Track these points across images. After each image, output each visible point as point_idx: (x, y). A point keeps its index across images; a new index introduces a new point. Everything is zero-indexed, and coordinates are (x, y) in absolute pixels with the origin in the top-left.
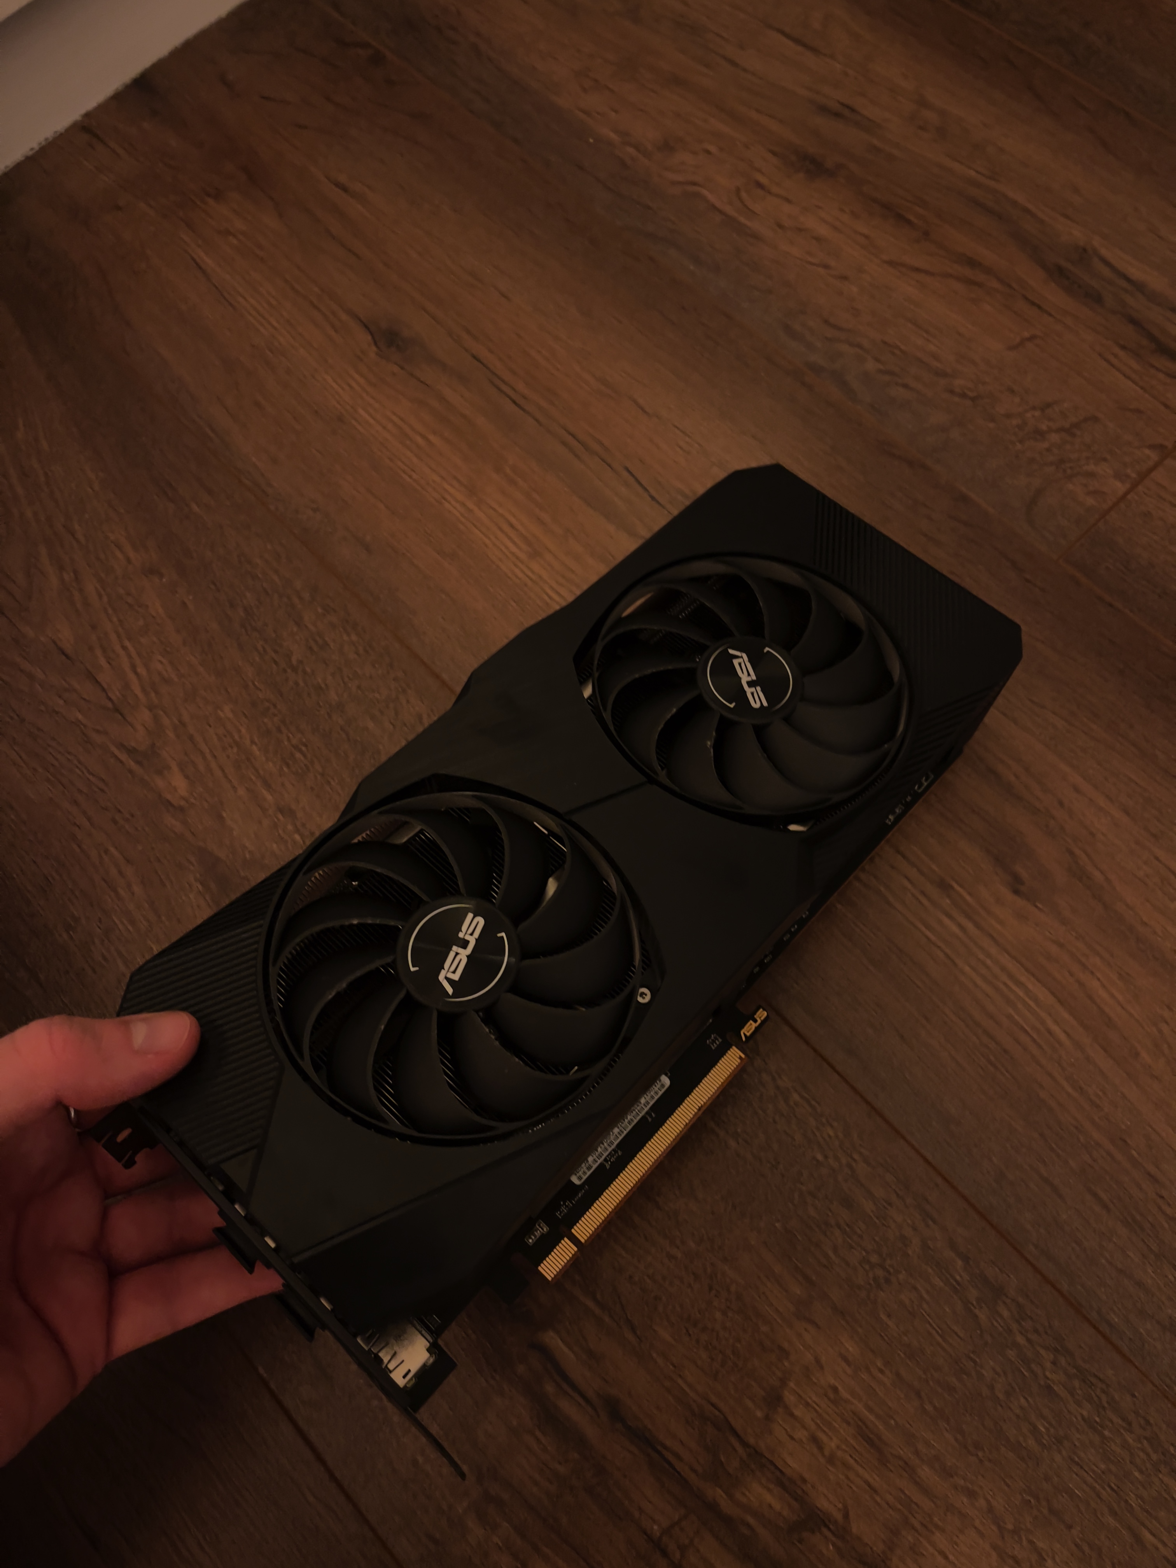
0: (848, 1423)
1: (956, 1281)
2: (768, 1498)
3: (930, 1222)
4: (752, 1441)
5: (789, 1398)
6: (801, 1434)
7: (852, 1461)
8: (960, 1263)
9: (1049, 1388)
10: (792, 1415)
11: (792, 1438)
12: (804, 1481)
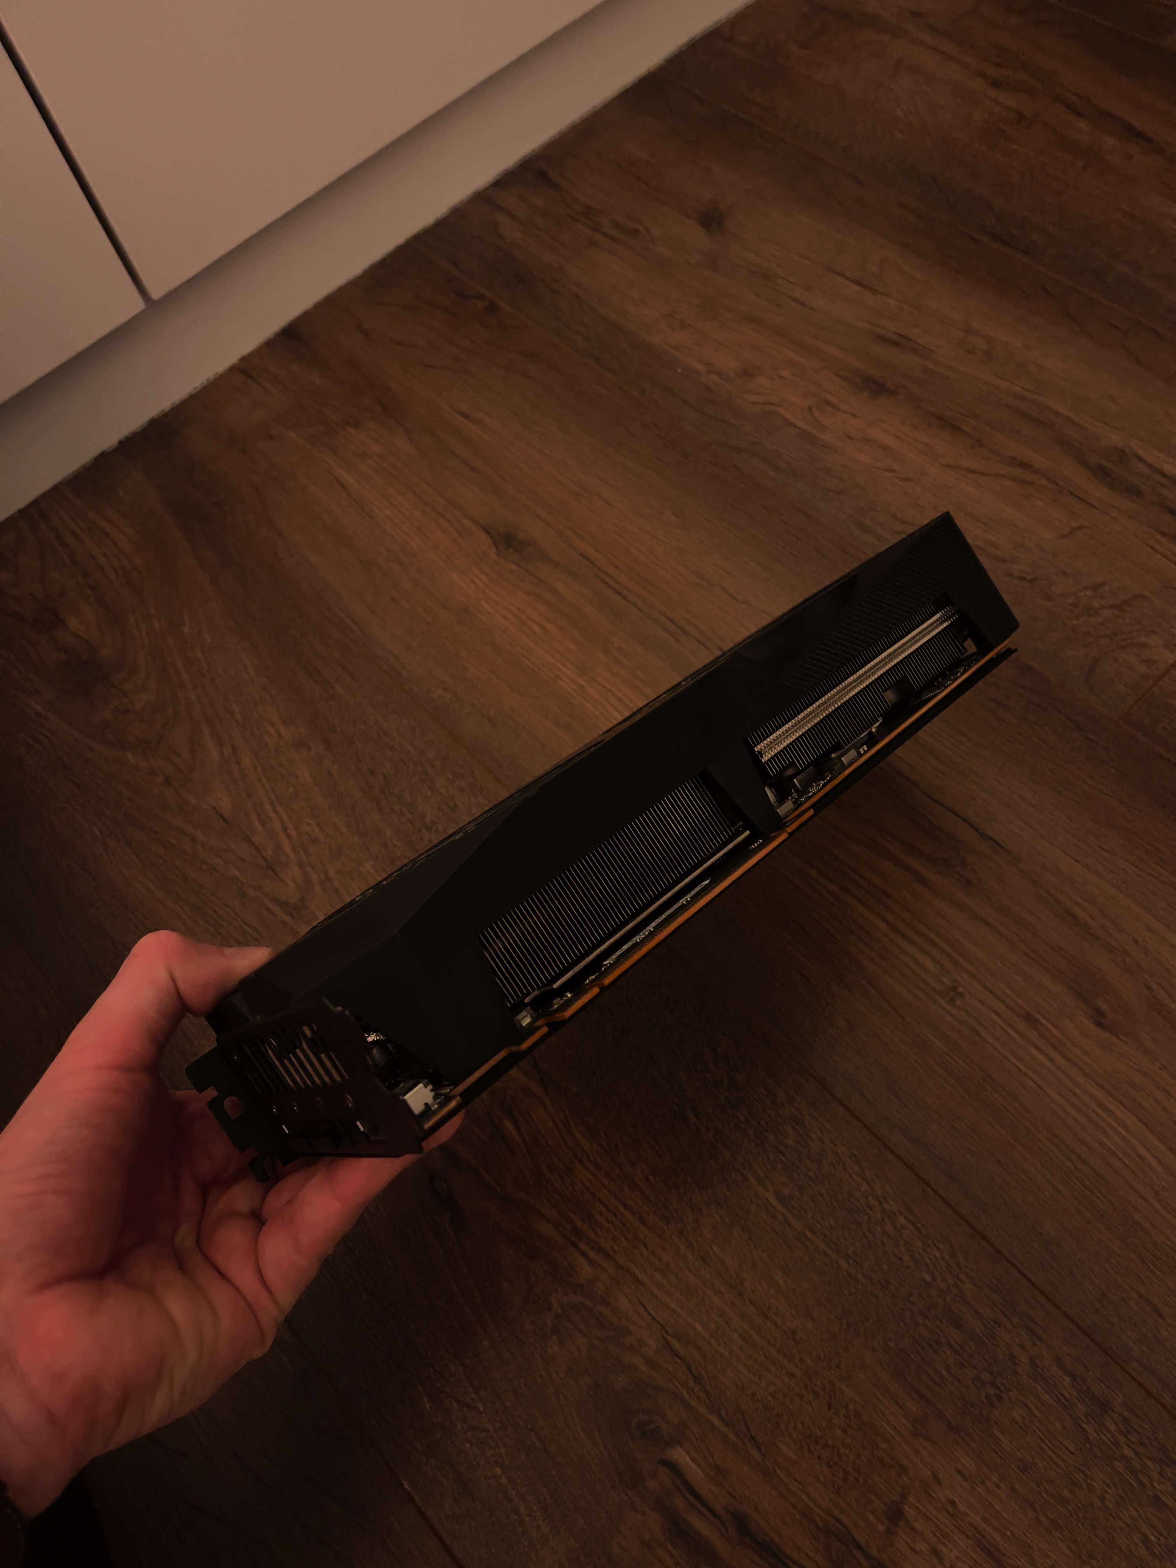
0: (967, 1537)
3: (1037, 1342)
4: (875, 1553)
5: (909, 1512)
6: (921, 1546)
8: (1067, 1379)
9: (1157, 1499)
10: (913, 1529)
11: (914, 1550)
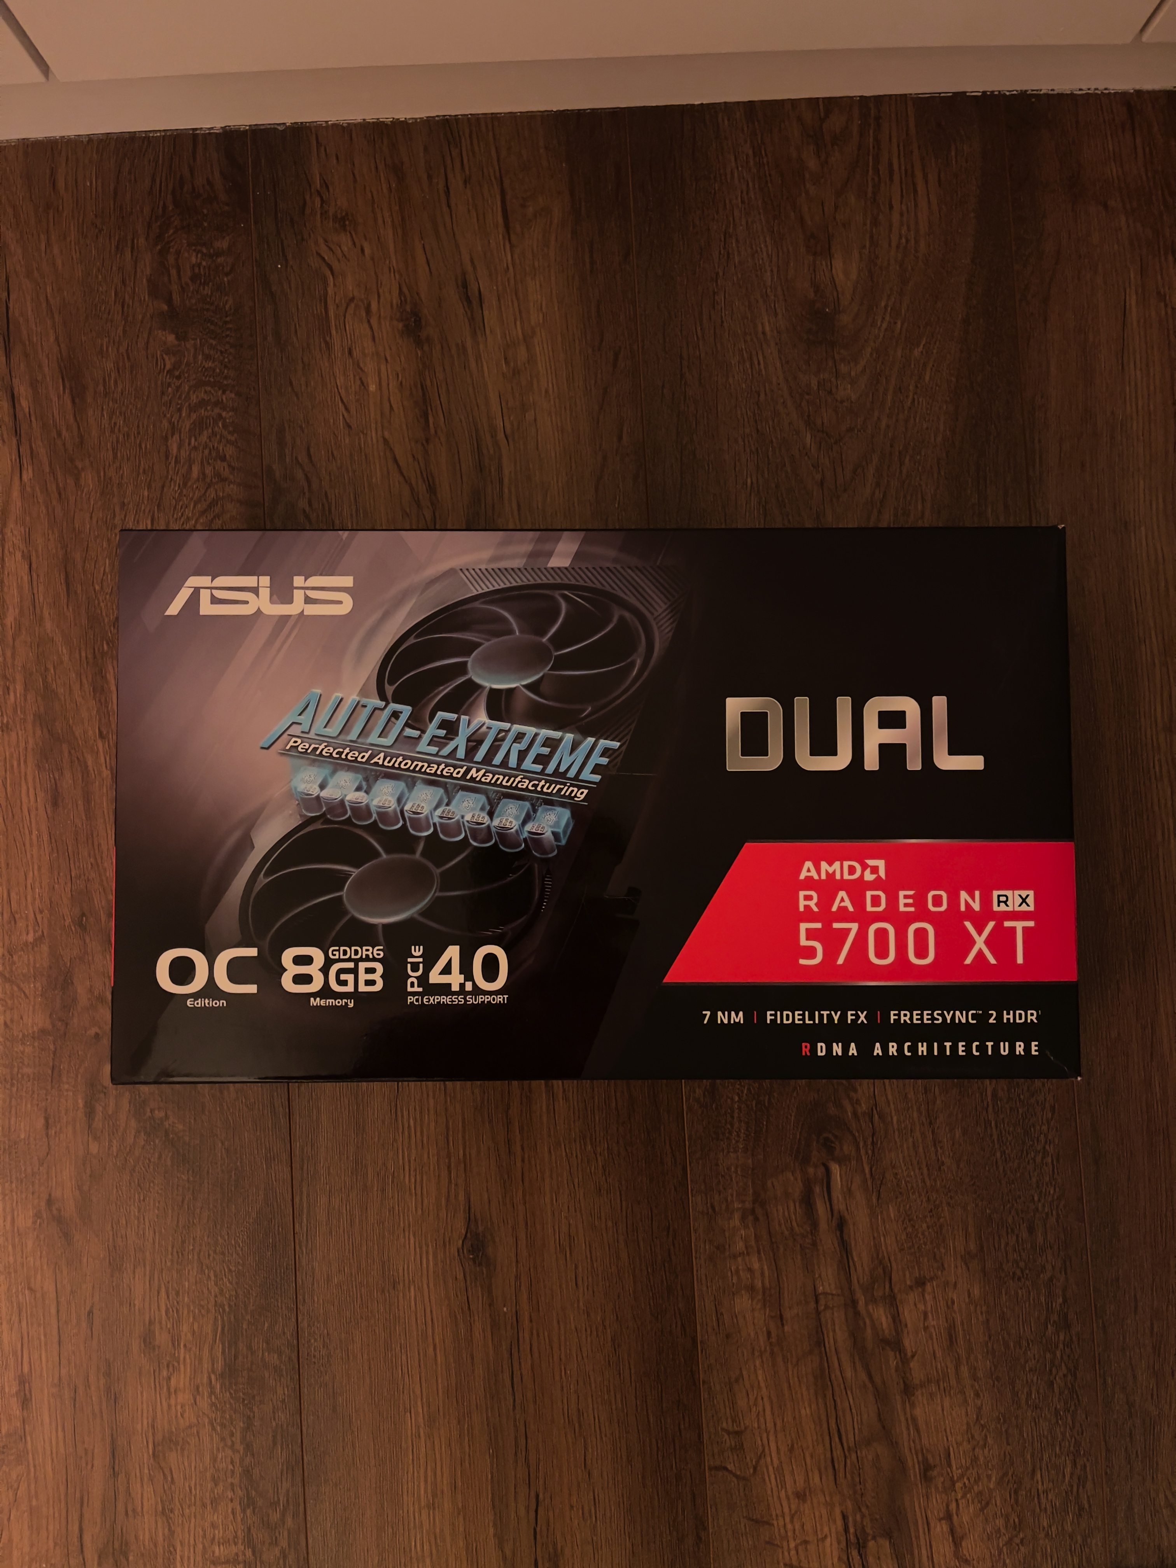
0: (947, 1322)
1: (1052, 1305)
2: (884, 1320)
4: (896, 1291)
5: (928, 1288)
6: (921, 1307)
7: (934, 1336)
9: (1052, 1383)
10: (923, 1296)
11: (915, 1304)
12: (906, 1325)
